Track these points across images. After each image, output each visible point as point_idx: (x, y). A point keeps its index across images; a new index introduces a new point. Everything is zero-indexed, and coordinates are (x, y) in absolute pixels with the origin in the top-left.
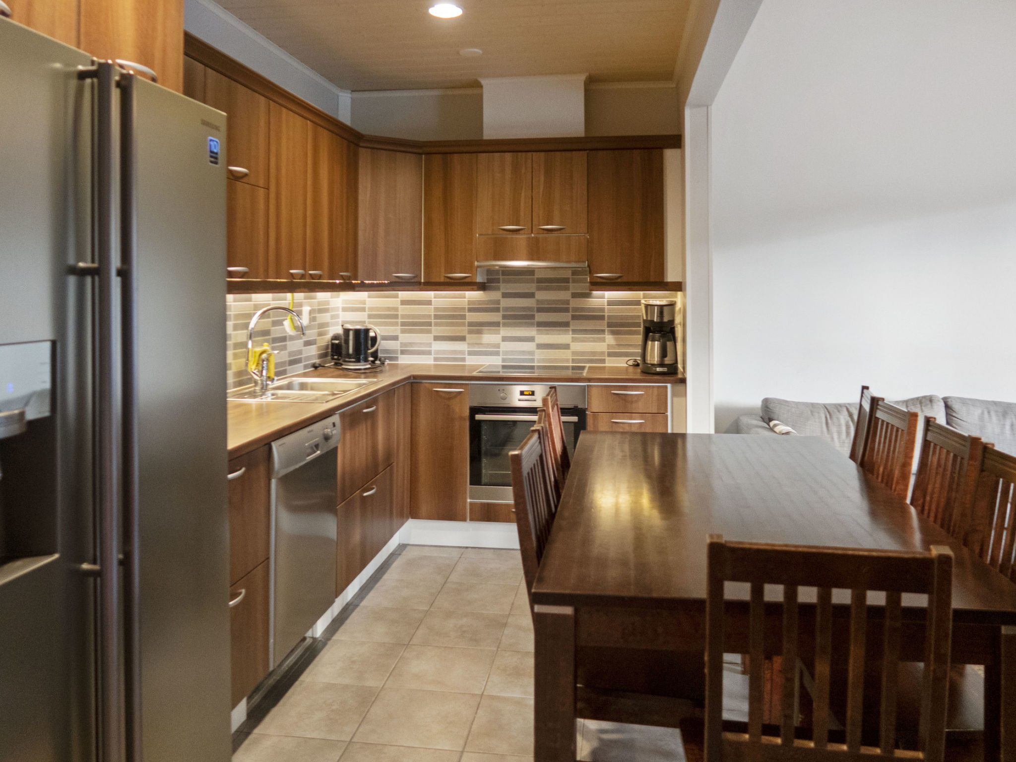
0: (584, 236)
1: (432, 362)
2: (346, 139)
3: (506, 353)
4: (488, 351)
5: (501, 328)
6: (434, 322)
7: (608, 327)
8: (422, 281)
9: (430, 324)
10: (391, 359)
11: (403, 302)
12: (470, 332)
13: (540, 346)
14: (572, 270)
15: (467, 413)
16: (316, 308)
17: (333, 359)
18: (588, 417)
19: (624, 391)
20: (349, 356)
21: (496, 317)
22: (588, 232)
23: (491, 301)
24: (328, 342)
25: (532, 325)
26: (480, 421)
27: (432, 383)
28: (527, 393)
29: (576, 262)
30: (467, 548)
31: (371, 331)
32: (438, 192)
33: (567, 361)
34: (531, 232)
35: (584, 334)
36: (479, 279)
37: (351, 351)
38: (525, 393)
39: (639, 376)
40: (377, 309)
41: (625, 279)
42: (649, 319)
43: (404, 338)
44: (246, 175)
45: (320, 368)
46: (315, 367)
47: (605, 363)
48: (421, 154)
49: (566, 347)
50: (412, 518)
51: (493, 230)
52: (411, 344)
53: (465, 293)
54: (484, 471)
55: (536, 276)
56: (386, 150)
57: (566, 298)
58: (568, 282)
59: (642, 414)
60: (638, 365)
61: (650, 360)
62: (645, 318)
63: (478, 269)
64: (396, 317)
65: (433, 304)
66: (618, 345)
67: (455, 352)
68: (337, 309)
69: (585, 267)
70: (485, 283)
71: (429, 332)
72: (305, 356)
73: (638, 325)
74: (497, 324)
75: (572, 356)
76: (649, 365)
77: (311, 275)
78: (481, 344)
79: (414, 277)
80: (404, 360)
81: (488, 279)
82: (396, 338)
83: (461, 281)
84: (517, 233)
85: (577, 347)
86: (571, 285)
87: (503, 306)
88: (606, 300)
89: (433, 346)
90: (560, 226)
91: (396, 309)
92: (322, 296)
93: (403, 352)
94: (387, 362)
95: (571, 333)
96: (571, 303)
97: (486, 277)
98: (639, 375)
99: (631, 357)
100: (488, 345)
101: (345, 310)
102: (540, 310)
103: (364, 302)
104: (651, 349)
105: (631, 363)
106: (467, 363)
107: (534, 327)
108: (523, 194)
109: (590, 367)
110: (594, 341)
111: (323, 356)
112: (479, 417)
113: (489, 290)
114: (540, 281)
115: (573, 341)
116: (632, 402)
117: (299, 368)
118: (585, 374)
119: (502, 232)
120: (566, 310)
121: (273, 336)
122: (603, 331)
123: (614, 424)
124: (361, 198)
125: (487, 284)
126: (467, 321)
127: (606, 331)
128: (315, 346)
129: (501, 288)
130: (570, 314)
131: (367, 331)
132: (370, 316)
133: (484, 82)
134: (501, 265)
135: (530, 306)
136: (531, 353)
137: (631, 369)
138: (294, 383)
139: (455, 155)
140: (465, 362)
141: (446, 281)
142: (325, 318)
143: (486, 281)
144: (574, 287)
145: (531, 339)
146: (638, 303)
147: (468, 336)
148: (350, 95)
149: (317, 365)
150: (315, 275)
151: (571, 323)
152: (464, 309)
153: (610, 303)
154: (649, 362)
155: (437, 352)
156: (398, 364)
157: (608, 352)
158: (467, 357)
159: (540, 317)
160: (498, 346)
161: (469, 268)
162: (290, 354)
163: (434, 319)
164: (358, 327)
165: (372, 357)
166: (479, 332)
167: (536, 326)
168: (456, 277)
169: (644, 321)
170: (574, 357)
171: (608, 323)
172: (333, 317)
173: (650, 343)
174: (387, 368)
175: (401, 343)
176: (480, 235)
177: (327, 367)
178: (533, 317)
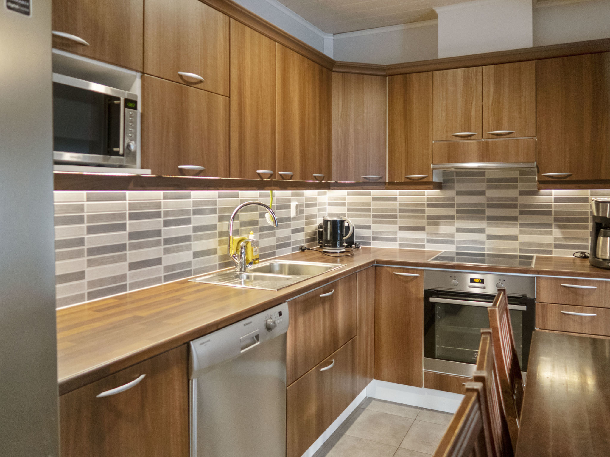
0: (532, 139)
1: (398, 248)
2: (318, 63)
3: (459, 242)
4: (444, 240)
5: (456, 221)
6: (399, 215)
7: (554, 222)
8: (387, 181)
9: (395, 217)
10: (364, 243)
11: (374, 199)
12: (429, 224)
13: (490, 237)
14: (520, 171)
15: (422, 295)
16: (304, 203)
17: (319, 243)
18: (537, 306)
19: (575, 284)
20: (327, 242)
21: (451, 211)
22: (536, 135)
23: (445, 198)
24: (316, 230)
25: (482, 219)
26: (433, 304)
27: (392, 267)
28: (478, 281)
29: (523, 163)
30: (423, 409)
31: (345, 221)
32: (399, 107)
33: (515, 250)
34: (481, 138)
35: (531, 228)
36: (435, 179)
37: (329, 238)
38: (475, 281)
39: (587, 271)
40: (354, 204)
41: (574, 178)
42: (600, 215)
43: (375, 227)
44: (201, 82)
45: (306, 250)
46: (303, 249)
47: (551, 254)
48: (385, 76)
49: (515, 238)
50: (376, 379)
51: (447, 137)
52: (381, 232)
53: (425, 191)
54: (437, 346)
55: (486, 177)
56: (355, 73)
57: (514, 196)
58: (517, 182)
59: (594, 308)
60: (586, 257)
61: (602, 255)
62: (595, 214)
63: (434, 171)
64: (369, 210)
65: (398, 200)
66: (565, 238)
67: (416, 240)
68: (324, 204)
69: (534, 167)
70: (441, 183)
71: (395, 223)
72: (292, 241)
73: (586, 220)
74: (452, 218)
75: (520, 247)
76: (601, 260)
77: (281, 175)
78: (438, 234)
79: (380, 178)
80: (375, 245)
81: (444, 180)
82: (369, 227)
83: (420, 181)
84: (469, 138)
85: (524, 238)
86: (519, 184)
87: (457, 202)
88: (553, 197)
89: (398, 234)
90: (509, 130)
91: (369, 204)
92: (309, 193)
93: (374, 239)
94: (361, 246)
95: (518, 226)
96: (519, 199)
97: (442, 178)
98: (588, 269)
99: (577, 249)
100: (445, 235)
101: (330, 204)
102: (489, 206)
103: (344, 199)
104: (603, 245)
105: (578, 255)
106: (426, 249)
107: (484, 220)
108: (474, 104)
109: (537, 257)
110: (541, 233)
111: (311, 240)
112: (432, 299)
113: (446, 189)
114: (490, 180)
115: (520, 234)
116: (583, 296)
117: (288, 251)
118: (533, 266)
119: (454, 138)
120: (515, 206)
121: (260, 225)
122: (550, 226)
123: (564, 316)
124: (334, 113)
125: (443, 184)
126: (426, 214)
127: (553, 225)
128: (303, 233)
129: (455, 187)
130: (518, 210)
131: (342, 222)
132: (349, 210)
133: (438, 10)
134: (457, 167)
135: (482, 202)
136: (483, 243)
137: (578, 261)
138: (275, 264)
139: (414, 74)
140: (425, 249)
141: (406, 181)
142: (313, 211)
143: (442, 181)
144: (522, 187)
145: (482, 231)
146: (586, 200)
147: (427, 227)
148: (332, 38)
149: (304, 248)
150: (286, 175)
151: (519, 218)
152: (424, 204)
153: (557, 200)
154: (600, 257)
155: (402, 239)
156: (370, 248)
157: (554, 244)
158: (426, 244)
159: (489, 212)
160: (453, 236)
161: (426, 170)
162: (278, 240)
163: (399, 213)
164: (335, 219)
165: (346, 243)
166: (437, 224)
167: (486, 220)
168: (415, 177)
169: (594, 218)
170: (522, 247)
171: (554, 218)
172: (319, 210)
173: (601, 239)
174: (361, 251)
175: (373, 231)
176: (436, 141)
177: (311, 249)
178: (483, 212)
